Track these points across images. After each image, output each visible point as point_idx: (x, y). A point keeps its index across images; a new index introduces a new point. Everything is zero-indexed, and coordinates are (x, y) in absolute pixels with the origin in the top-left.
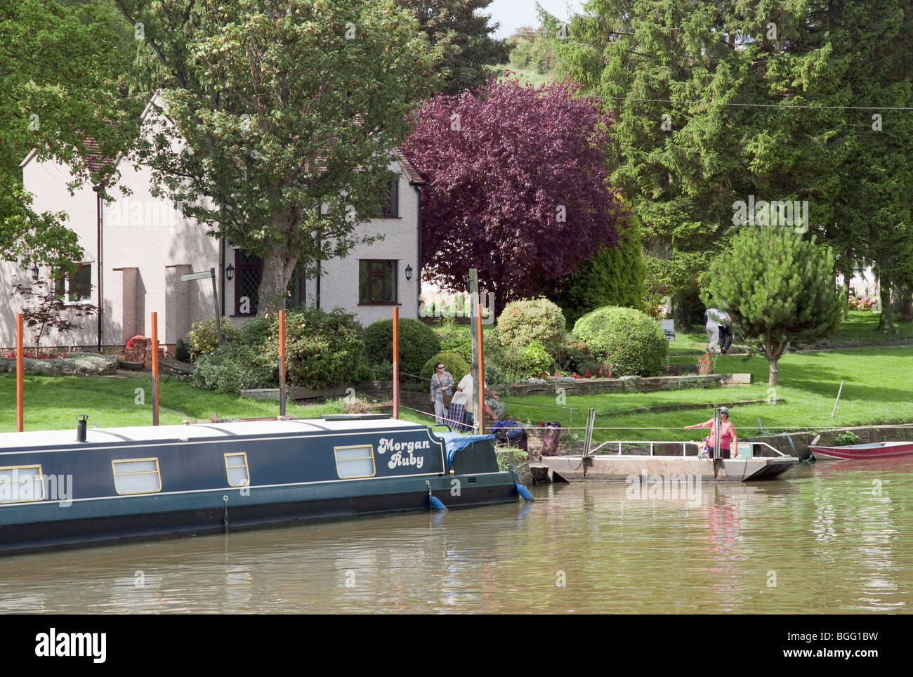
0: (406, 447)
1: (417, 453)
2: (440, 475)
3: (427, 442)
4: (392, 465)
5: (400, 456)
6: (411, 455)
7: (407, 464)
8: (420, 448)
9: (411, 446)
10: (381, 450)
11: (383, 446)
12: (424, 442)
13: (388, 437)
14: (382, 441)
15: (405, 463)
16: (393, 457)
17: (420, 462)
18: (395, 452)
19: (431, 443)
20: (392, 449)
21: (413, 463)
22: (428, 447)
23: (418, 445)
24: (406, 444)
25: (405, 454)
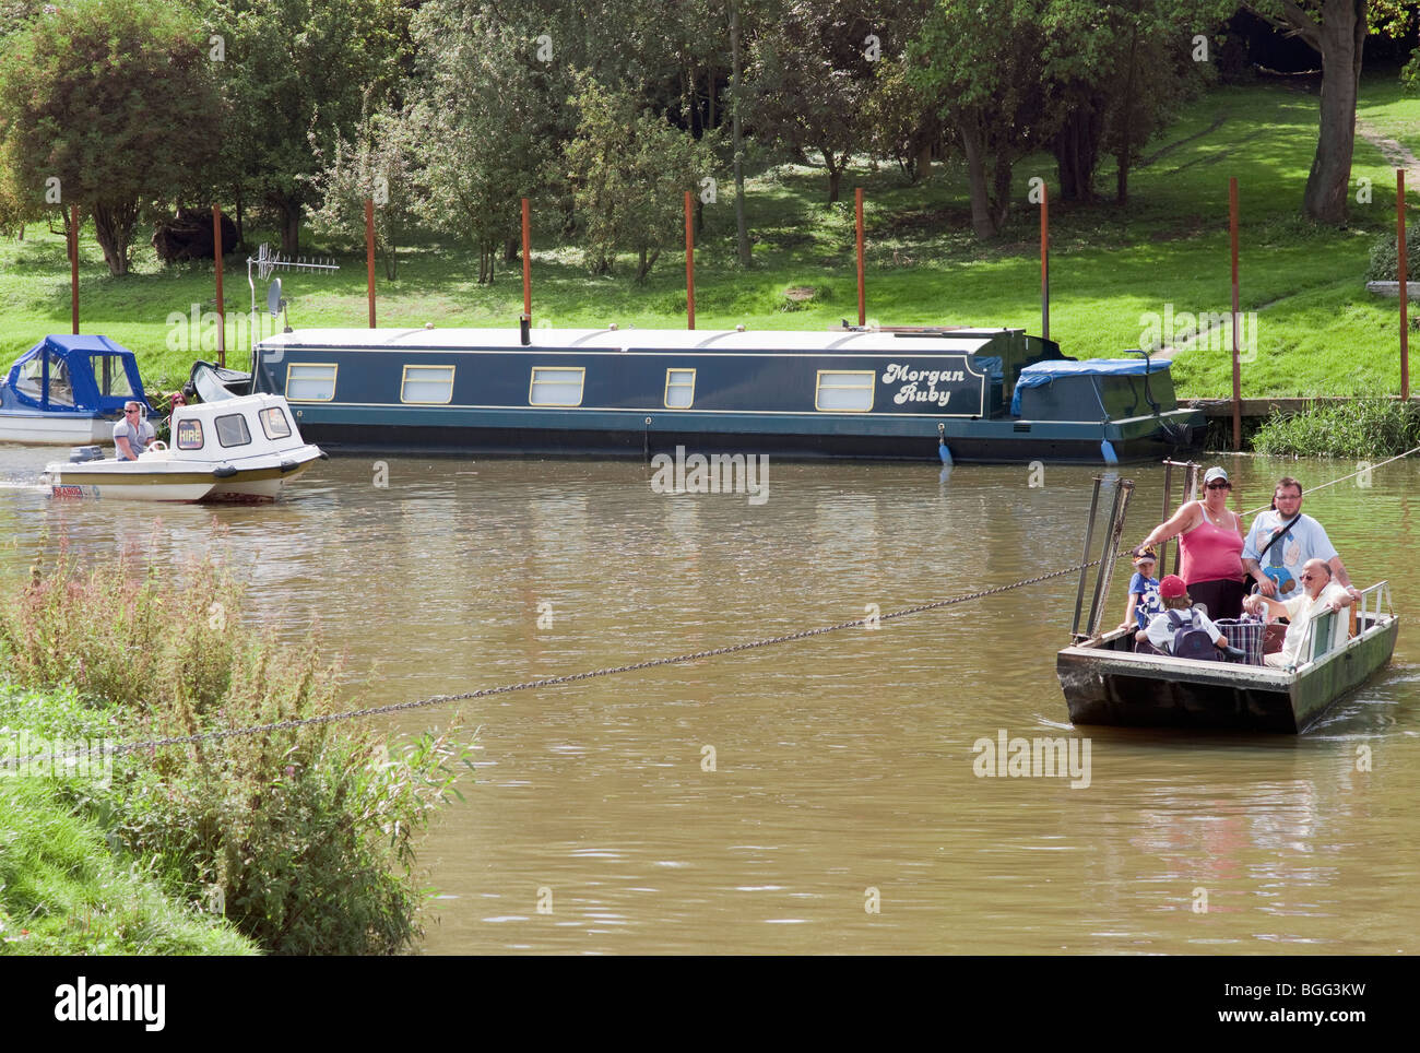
0: (926, 378)
1: (941, 386)
2: (974, 418)
3: (961, 373)
4: (899, 399)
5: (915, 389)
6: (933, 388)
7: (924, 399)
8: (949, 379)
9: (934, 377)
10: (887, 379)
11: (892, 374)
12: (956, 373)
13: (901, 362)
14: (891, 368)
15: (922, 397)
16: (903, 390)
17: (944, 399)
18: (908, 382)
19: (967, 375)
20: (904, 379)
21: (932, 399)
22: (961, 379)
23: (946, 376)
24: (927, 373)
25: (923, 386)
